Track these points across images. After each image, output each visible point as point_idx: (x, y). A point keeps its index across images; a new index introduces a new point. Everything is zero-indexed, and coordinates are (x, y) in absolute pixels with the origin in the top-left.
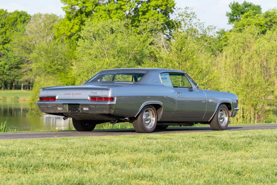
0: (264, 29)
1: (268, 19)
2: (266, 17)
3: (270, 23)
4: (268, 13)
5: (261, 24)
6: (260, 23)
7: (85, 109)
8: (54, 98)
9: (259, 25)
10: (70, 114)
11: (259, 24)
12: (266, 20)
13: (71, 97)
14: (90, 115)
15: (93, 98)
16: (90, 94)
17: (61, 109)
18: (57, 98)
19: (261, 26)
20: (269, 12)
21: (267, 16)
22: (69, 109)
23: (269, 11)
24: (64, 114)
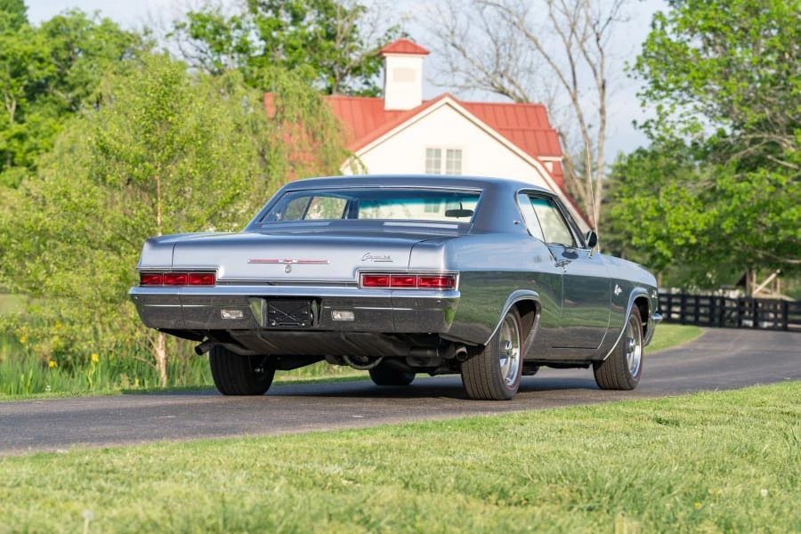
0: (50, 71)
1: (60, 41)
2: (53, 34)
3: (67, 52)
4: (59, 21)
5: (41, 55)
6: (37, 51)
7: (337, 316)
8: (206, 277)
9: (35, 59)
10: (259, 336)
11: (36, 54)
12: (53, 44)
13: (278, 272)
14: (343, 338)
15: (373, 279)
16: (361, 264)
17: (234, 317)
18: (220, 275)
19: (41, 60)
20: (64, 20)
21: (55, 31)
22: (270, 316)
23: (64, 15)
24: (233, 334)
